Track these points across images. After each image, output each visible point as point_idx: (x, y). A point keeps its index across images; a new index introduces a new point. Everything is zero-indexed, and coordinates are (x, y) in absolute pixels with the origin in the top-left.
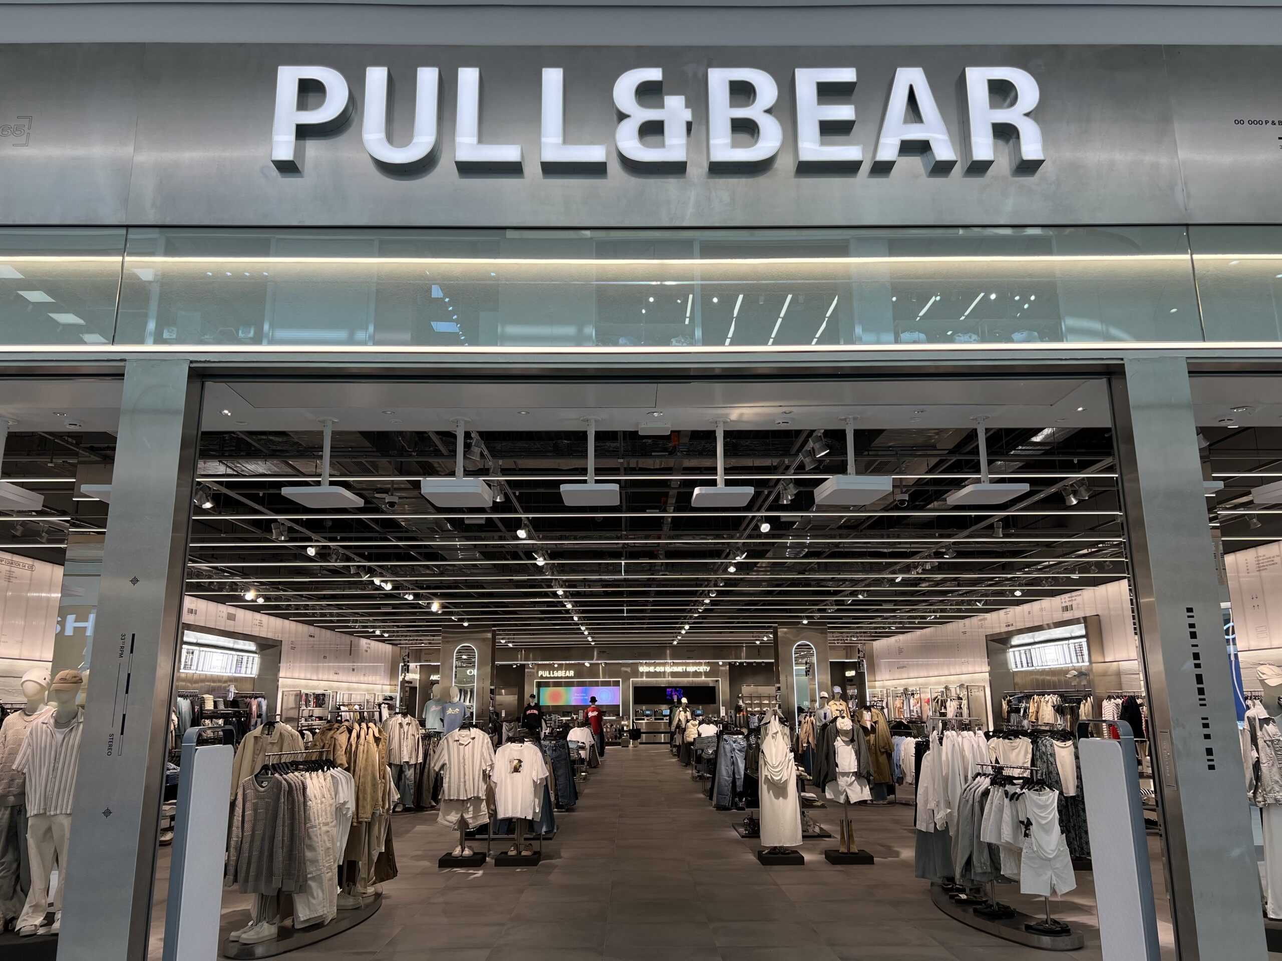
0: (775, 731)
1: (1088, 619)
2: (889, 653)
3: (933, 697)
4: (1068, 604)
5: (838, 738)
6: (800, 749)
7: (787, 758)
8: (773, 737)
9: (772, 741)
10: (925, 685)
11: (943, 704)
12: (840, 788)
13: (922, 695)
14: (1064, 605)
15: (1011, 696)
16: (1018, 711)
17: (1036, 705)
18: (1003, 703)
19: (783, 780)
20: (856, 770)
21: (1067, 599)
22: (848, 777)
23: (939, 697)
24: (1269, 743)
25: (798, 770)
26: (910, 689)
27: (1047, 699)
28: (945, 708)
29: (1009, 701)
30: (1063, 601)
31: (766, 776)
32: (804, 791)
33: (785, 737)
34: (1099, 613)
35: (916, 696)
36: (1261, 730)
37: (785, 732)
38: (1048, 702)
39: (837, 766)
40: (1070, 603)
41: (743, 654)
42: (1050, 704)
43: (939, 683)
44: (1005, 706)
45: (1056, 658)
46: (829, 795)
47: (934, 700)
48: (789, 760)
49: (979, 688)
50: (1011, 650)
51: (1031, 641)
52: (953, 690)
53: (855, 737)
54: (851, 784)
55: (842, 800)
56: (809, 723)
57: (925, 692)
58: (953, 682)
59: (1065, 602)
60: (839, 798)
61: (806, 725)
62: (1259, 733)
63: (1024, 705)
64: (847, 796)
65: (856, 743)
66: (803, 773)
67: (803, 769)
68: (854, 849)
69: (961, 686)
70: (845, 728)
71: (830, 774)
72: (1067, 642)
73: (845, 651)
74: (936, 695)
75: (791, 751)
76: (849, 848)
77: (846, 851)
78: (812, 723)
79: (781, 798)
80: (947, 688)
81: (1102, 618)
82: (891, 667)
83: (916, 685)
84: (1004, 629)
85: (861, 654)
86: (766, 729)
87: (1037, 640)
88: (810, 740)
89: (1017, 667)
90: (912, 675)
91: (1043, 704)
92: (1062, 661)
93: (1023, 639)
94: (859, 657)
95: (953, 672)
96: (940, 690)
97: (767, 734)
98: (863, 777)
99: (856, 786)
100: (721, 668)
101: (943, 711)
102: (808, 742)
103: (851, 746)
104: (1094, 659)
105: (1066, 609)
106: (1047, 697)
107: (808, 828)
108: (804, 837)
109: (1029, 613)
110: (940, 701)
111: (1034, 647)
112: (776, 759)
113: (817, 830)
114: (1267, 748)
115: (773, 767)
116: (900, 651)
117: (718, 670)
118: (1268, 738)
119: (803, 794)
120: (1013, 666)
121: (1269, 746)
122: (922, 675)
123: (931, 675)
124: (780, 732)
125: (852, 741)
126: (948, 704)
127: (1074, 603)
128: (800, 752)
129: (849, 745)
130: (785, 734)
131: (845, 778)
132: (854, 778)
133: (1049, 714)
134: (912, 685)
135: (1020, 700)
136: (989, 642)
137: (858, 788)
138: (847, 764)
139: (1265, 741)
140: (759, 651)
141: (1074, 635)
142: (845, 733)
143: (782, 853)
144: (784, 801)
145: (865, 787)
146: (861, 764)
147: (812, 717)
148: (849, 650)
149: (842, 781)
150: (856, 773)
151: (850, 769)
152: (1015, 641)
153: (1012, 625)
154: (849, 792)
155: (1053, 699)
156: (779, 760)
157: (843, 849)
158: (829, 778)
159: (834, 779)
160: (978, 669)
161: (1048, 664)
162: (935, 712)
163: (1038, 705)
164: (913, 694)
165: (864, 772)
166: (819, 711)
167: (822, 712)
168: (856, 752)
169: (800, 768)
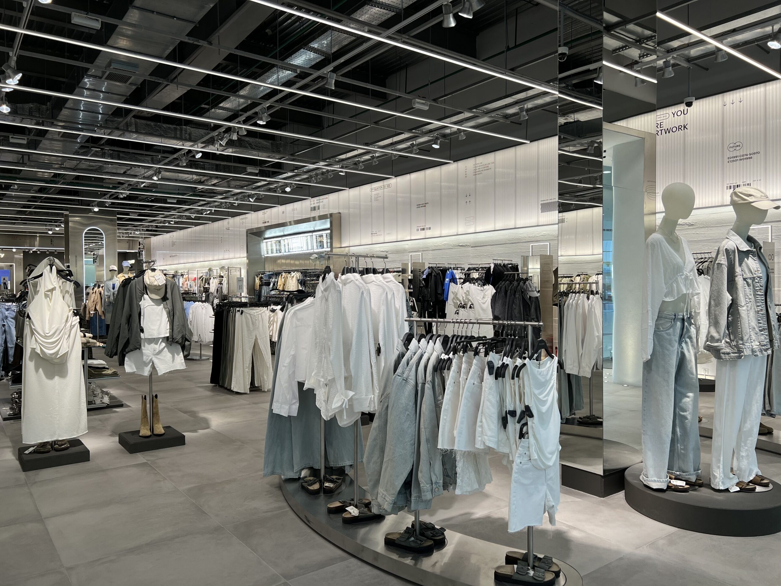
0: (51, 287)
1: (333, 216)
2: (163, 247)
3: (199, 277)
4: (316, 205)
5: (145, 296)
6: (87, 316)
7: (69, 324)
8: (46, 296)
9: (45, 301)
10: (193, 269)
11: (207, 281)
12: (145, 358)
13: (190, 276)
14: (313, 206)
15: (262, 274)
16: (268, 284)
17: (283, 280)
18: (256, 279)
19: (61, 353)
20: (168, 335)
21: (316, 202)
22: (156, 344)
23: (204, 276)
24: (750, 281)
25: (85, 336)
26: (180, 271)
27: (292, 275)
28: (209, 284)
29: (261, 278)
30: (312, 203)
31: (33, 350)
32: (91, 358)
33: (67, 296)
34: (340, 211)
35: (184, 277)
36: (740, 265)
37: (67, 288)
38: (293, 277)
39: (142, 331)
40: (318, 205)
41: (37, 243)
42: (294, 279)
43: (203, 267)
44: (257, 281)
45: (300, 246)
46: (129, 367)
47: (200, 278)
48: (72, 327)
49: (236, 270)
50: (264, 241)
51: (282, 234)
52: (215, 271)
53: (169, 295)
54: (160, 352)
55: (146, 372)
56: (98, 293)
57: (192, 273)
58: (215, 266)
59: (314, 204)
60: (143, 370)
61: (94, 295)
62: (738, 269)
63: (273, 280)
64: (153, 367)
65: (169, 302)
66: (91, 340)
67: (91, 335)
68: (159, 429)
69: (222, 268)
70: (156, 283)
71: (131, 342)
72: (311, 234)
73: (128, 244)
74: (202, 275)
75: (75, 314)
76: (152, 429)
77: (148, 433)
78: (100, 294)
79: (57, 378)
80: (210, 270)
81: (342, 215)
82: (164, 257)
83: (184, 269)
84: (261, 225)
85: (141, 246)
86: (35, 286)
87: (286, 233)
88: (98, 308)
89: (268, 253)
90: (182, 261)
91: (289, 279)
92: (305, 248)
93: (275, 233)
94: (139, 248)
95: (216, 258)
96: (204, 272)
97: (36, 292)
98: (177, 342)
99: (167, 354)
100: (16, 256)
101: (207, 286)
102: (96, 310)
103: (162, 306)
104: (334, 245)
105: (314, 209)
106: (293, 274)
107: (95, 398)
108: (89, 410)
109: (283, 212)
110: (204, 279)
111: (283, 238)
112: (50, 325)
113: (106, 400)
114: (747, 287)
115: (46, 337)
116: (173, 244)
117: (14, 257)
118: (749, 275)
119: (90, 362)
120: (265, 253)
121: (748, 285)
122: (190, 261)
123: (197, 260)
124: (58, 288)
125: (164, 299)
126: (211, 281)
127: (321, 204)
128: (87, 319)
129: (159, 305)
130: (67, 292)
131: (153, 345)
132: (164, 345)
133: (293, 286)
134: (181, 269)
135: (270, 277)
136: (249, 235)
137: (169, 355)
138: (156, 327)
139: (745, 279)
140: (51, 240)
141: (316, 229)
142: (156, 289)
143: (57, 450)
144: (62, 380)
145: (178, 354)
146: (175, 328)
147: (101, 288)
148: (131, 242)
149: (148, 350)
150: (167, 338)
151: (159, 334)
152: (268, 234)
153: (268, 222)
154: (156, 361)
155: (298, 275)
156: (55, 327)
157: (145, 432)
158: (131, 347)
159: (138, 347)
160: (238, 255)
161: (294, 250)
162: (200, 287)
163: (285, 281)
164: (182, 275)
165: (178, 337)
166: (108, 282)
167: (111, 283)
168: (169, 313)
169: (87, 335)
